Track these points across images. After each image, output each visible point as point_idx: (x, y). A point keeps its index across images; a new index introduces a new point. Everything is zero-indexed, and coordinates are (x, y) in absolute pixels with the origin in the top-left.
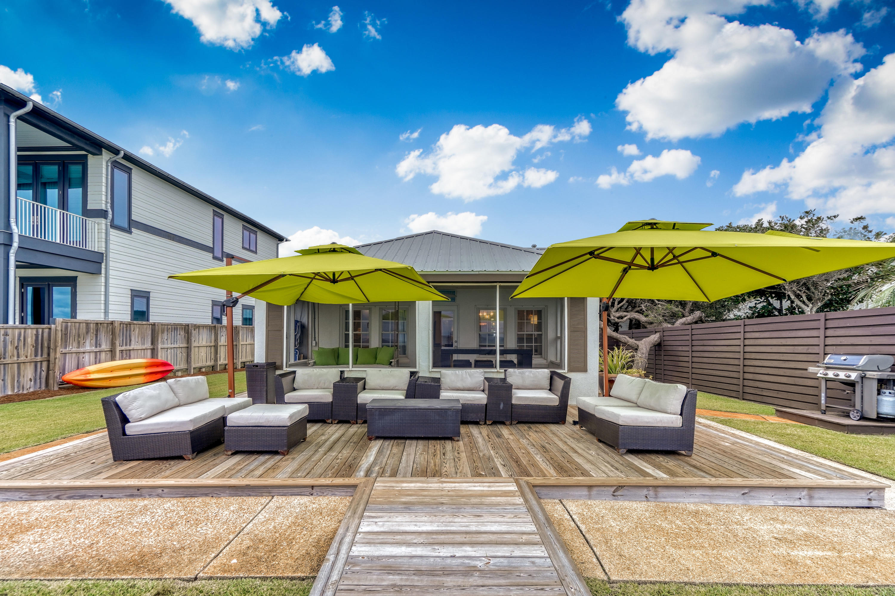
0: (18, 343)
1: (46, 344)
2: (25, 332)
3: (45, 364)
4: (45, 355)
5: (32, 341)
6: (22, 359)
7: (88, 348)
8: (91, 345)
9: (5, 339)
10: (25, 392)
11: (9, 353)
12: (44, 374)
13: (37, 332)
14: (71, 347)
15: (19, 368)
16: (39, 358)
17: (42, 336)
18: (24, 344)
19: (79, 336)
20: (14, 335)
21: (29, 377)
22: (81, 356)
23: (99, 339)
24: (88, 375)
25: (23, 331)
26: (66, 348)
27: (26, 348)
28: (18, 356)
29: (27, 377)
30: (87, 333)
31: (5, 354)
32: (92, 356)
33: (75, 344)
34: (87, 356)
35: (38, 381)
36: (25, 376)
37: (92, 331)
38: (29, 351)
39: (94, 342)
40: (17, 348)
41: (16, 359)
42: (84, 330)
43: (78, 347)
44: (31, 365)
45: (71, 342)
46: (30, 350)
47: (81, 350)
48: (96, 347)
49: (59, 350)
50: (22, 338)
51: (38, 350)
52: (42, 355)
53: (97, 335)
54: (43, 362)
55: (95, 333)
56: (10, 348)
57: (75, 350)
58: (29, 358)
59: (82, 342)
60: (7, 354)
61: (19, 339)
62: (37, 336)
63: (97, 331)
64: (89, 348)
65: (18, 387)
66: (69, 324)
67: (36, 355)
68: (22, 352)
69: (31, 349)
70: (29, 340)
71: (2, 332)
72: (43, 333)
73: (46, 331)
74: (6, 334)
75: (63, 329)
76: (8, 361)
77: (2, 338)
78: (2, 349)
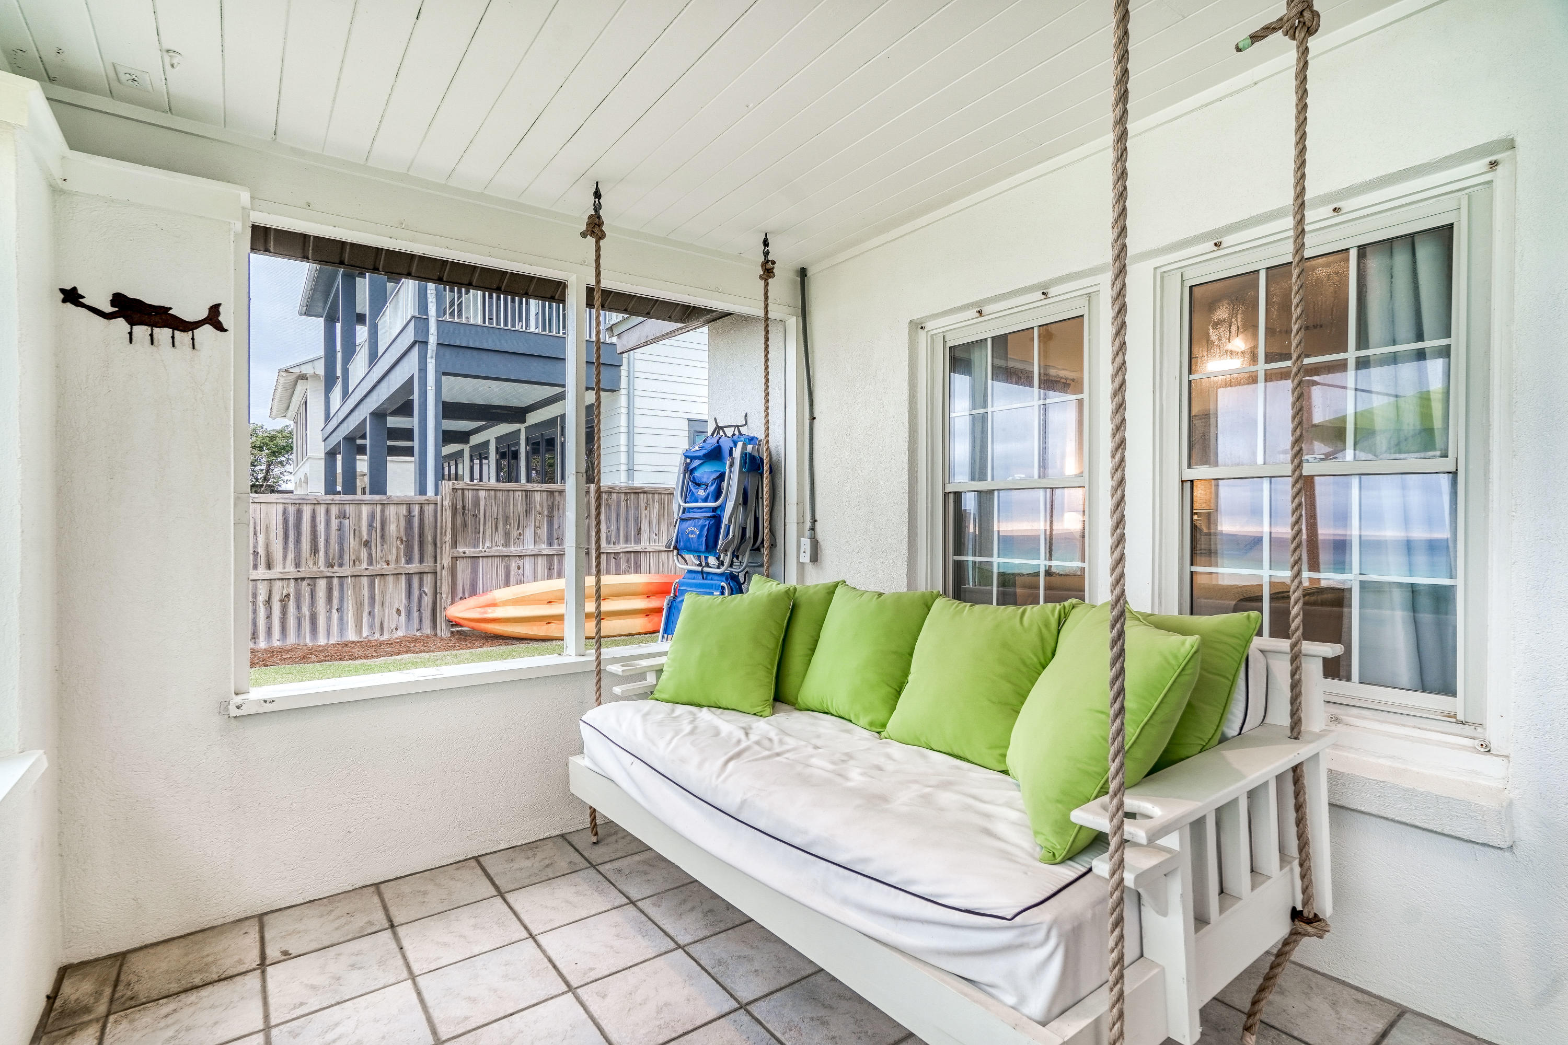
0: (370, 534)
1: (430, 538)
2: (383, 511)
3: (428, 579)
4: (428, 561)
5: (398, 531)
6: (377, 568)
7: (529, 546)
8: (537, 540)
9: (341, 524)
10: (385, 637)
11: (351, 555)
12: (427, 600)
13: (409, 510)
14: (488, 544)
15: (372, 586)
16: (414, 567)
17: (421, 521)
18: (383, 537)
19: (507, 519)
20: (359, 516)
21: (396, 606)
22: (514, 563)
23: (556, 526)
24: (490, 610)
25: (378, 509)
26: (476, 545)
27: (387, 545)
28: (370, 562)
29: (391, 605)
30: (527, 513)
31: (341, 556)
32: (541, 563)
33: (499, 538)
34: (527, 564)
35: (416, 614)
36: (387, 604)
37: (538, 508)
38: (394, 551)
39: (544, 532)
40: (367, 544)
41: (364, 565)
42: (520, 507)
43: (507, 544)
44: (397, 580)
45: (488, 533)
46: (395, 549)
47: (512, 550)
48: (550, 544)
49: (450, 549)
50: (377, 524)
51: (412, 548)
52: (421, 561)
53: (551, 518)
54: (425, 576)
55: (546, 513)
56: (352, 543)
57: (497, 550)
58: (393, 565)
59: (514, 533)
60: (346, 557)
61: (371, 526)
62: (409, 519)
63: (551, 509)
64: (532, 547)
65: (372, 627)
66: (483, 494)
67: (409, 561)
68: (377, 551)
69: (398, 548)
71: (334, 510)
72: (422, 513)
73: (429, 509)
74: (342, 516)
75: (469, 505)
76: (347, 570)
77: (334, 523)
78: (334, 547)
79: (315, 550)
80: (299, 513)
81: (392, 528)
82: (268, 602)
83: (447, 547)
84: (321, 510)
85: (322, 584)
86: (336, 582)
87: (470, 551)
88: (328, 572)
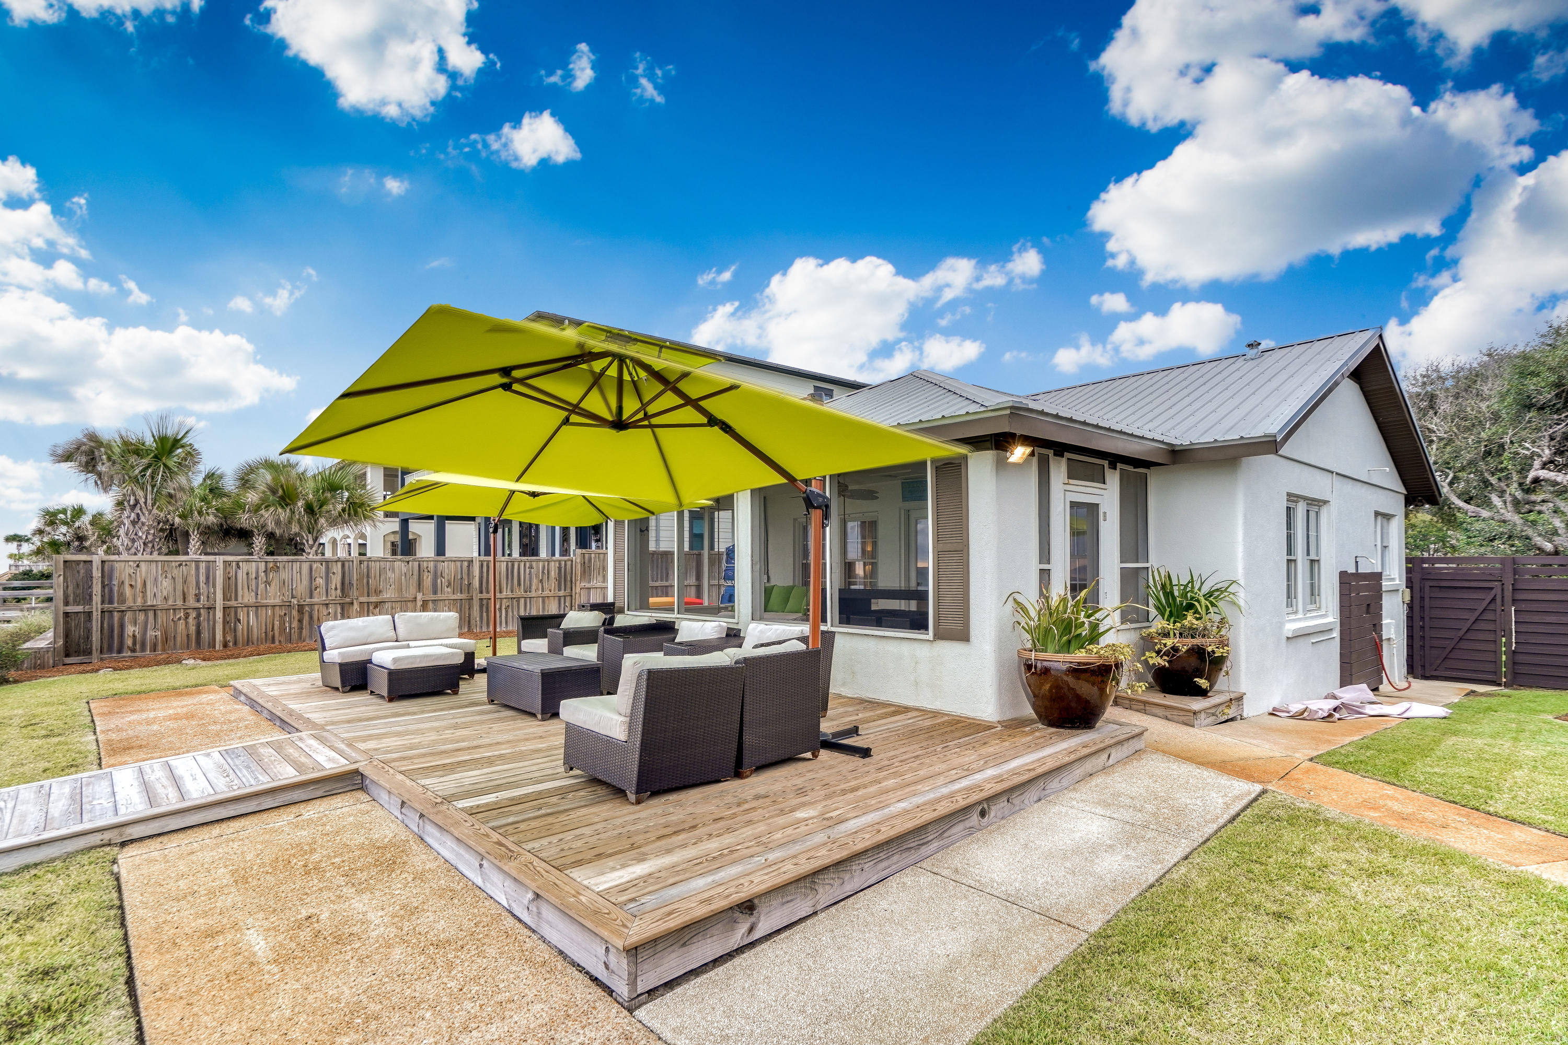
0: (543, 576)
1: (568, 578)
3: (568, 599)
4: (568, 590)
5: (555, 575)
6: (546, 593)
9: (531, 571)
11: (534, 587)
13: (560, 564)
15: (543, 602)
16: (562, 593)
17: (565, 569)
18: (548, 577)
20: (538, 567)
25: (547, 563)
26: (589, 582)
27: (550, 582)
28: (543, 590)
31: (531, 587)
40: (541, 581)
41: (540, 592)
43: (603, 582)
44: (554, 599)
45: (595, 576)
46: (553, 583)
49: (580, 585)
50: (546, 571)
51: (560, 583)
52: (565, 590)
56: (535, 581)
57: (599, 584)
58: (552, 592)
61: (543, 572)
62: (560, 568)
66: (593, 556)
67: (559, 590)
68: (546, 586)
70: (553, 573)
71: (528, 564)
72: (565, 565)
73: (569, 563)
74: (531, 567)
75: (586, 561)
76: (533, 594)
77: (528, 570)
78: (528, 582)
79: (519, 584)
80: (513, 565)
81: (553, 574)
82: (500, 609)
83: (578, 583)
84: (522, 565)
85: (522, 601)
86: (528, 600)
87: (587, 585)
88: (525, 595)
